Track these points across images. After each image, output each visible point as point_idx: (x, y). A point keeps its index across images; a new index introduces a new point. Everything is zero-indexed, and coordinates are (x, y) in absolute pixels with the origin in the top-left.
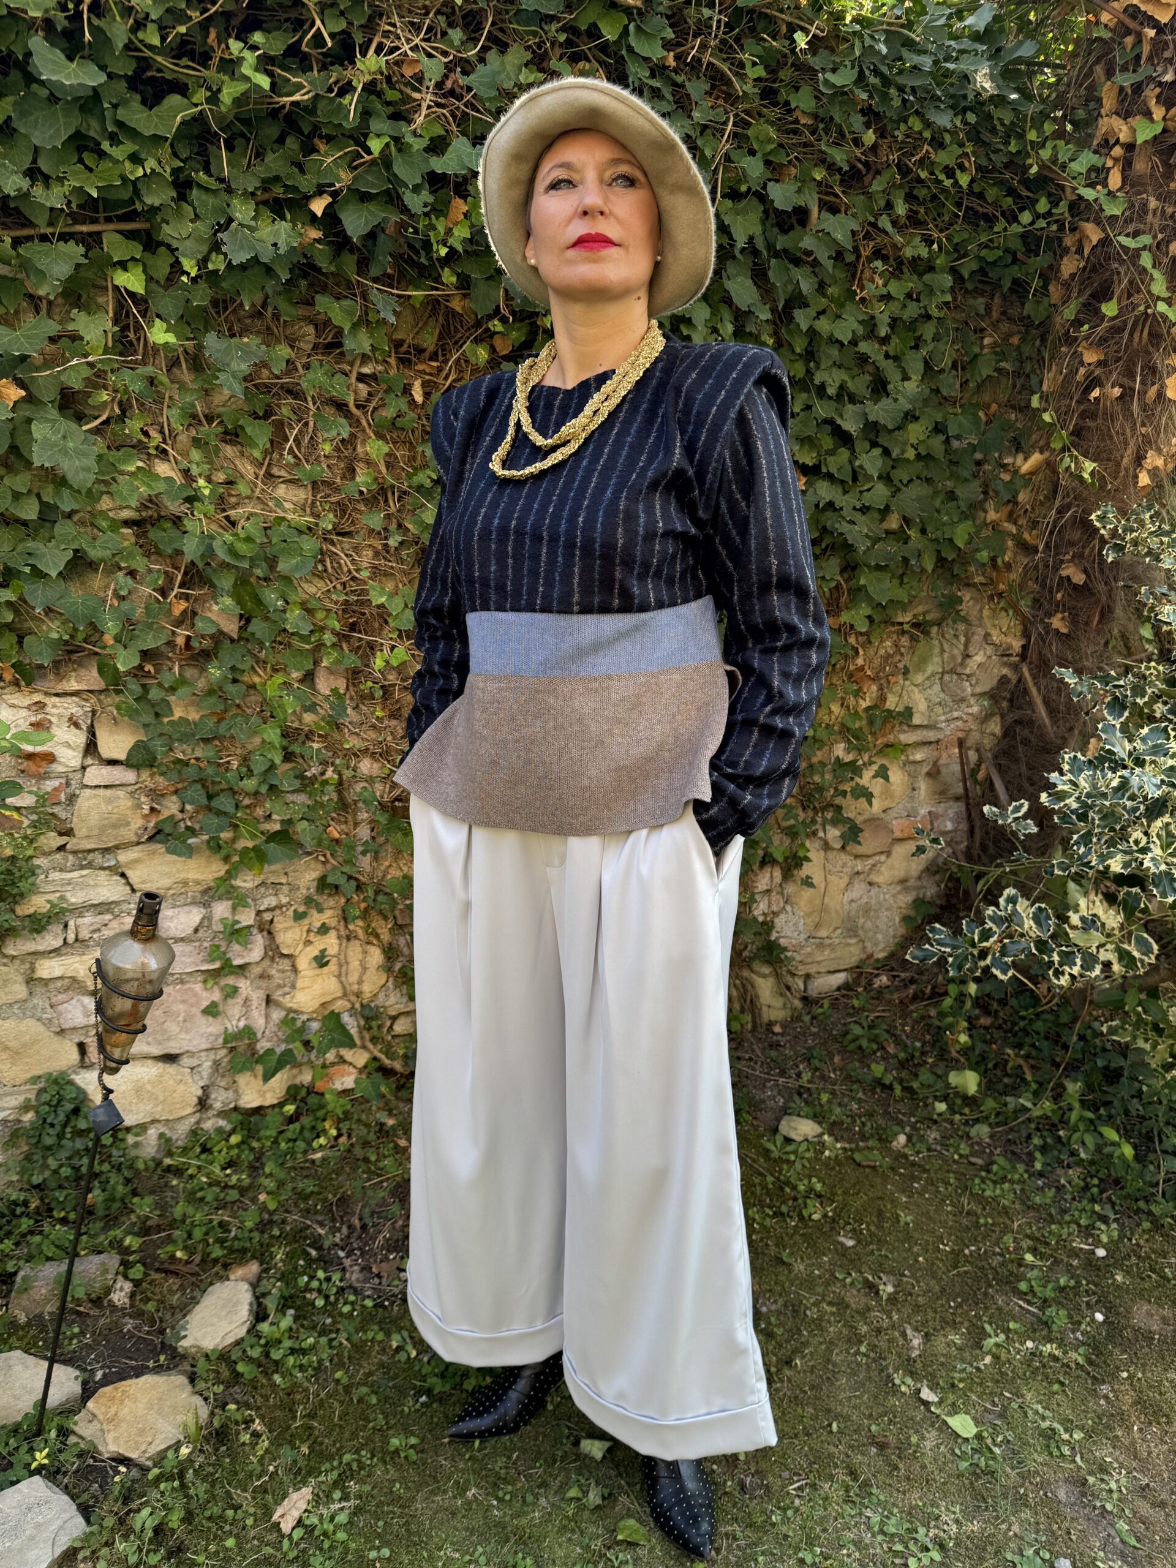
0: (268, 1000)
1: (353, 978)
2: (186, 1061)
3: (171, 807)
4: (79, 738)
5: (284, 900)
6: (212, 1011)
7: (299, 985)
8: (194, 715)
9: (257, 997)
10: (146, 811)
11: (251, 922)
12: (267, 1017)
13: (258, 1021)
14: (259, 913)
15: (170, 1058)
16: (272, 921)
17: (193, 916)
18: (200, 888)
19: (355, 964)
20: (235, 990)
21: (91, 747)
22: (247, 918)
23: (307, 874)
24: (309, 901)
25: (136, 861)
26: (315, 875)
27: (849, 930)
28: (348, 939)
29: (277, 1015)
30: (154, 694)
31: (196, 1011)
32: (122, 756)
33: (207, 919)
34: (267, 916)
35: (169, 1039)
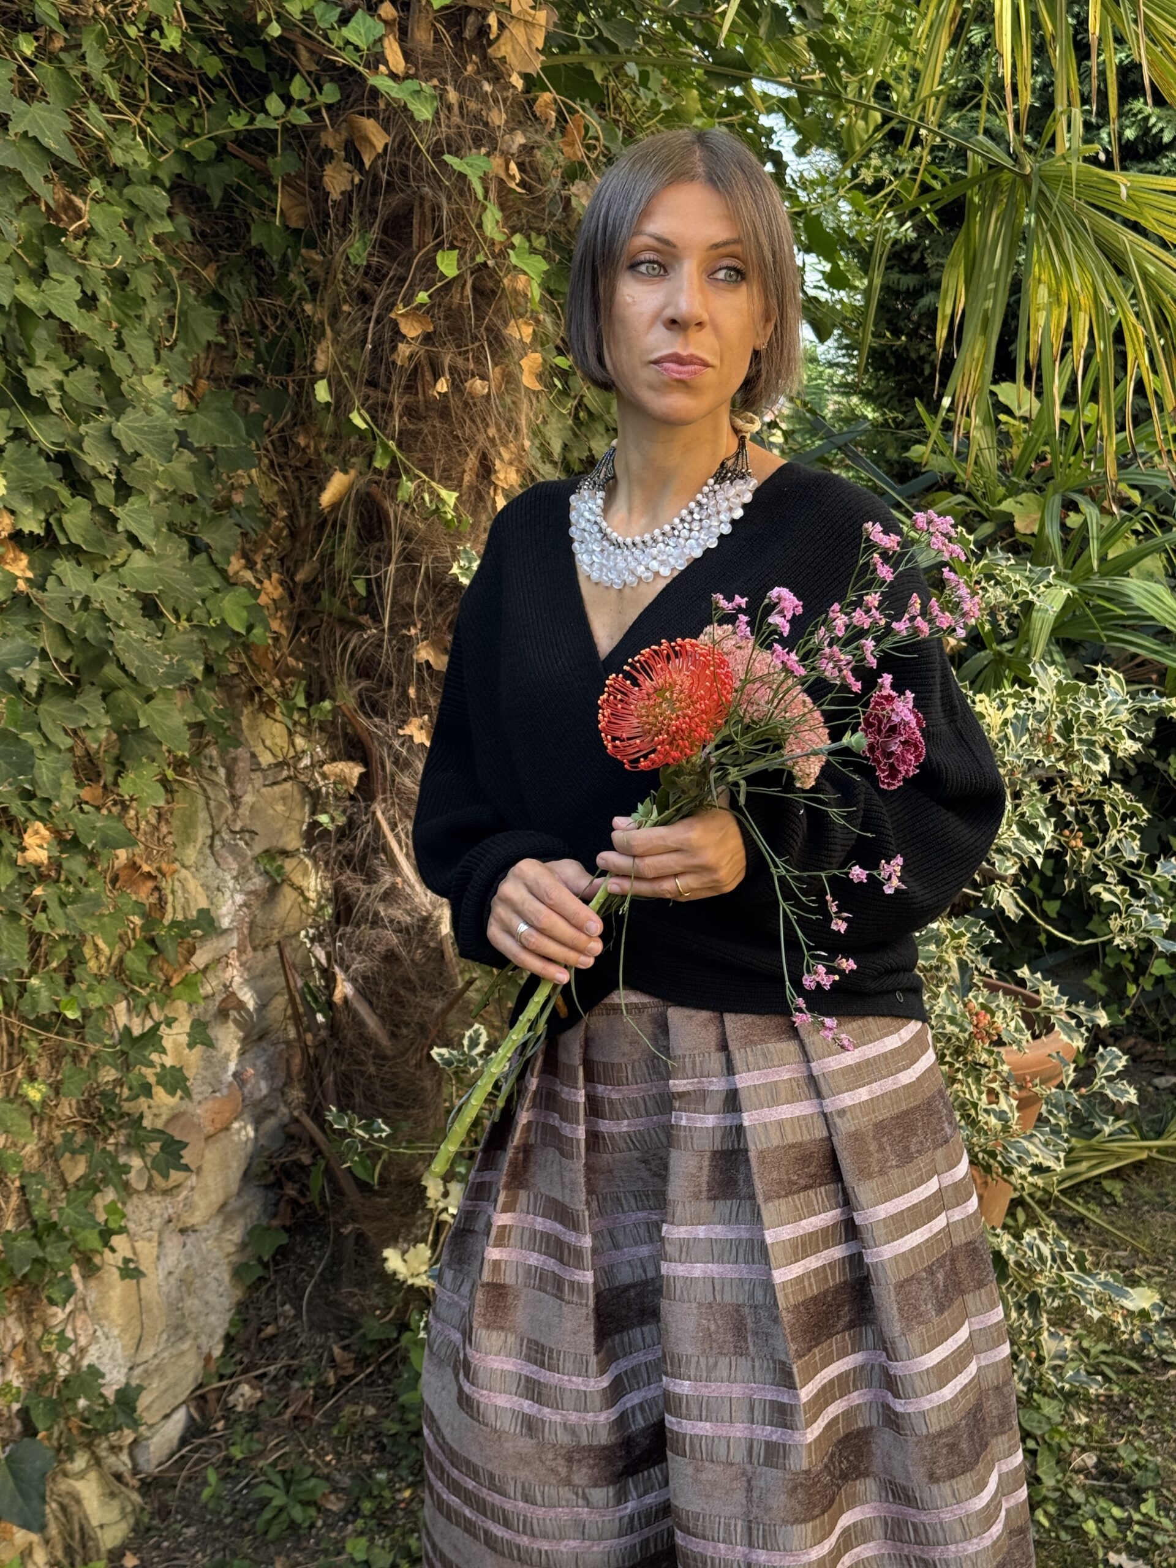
27: (177, 1327)
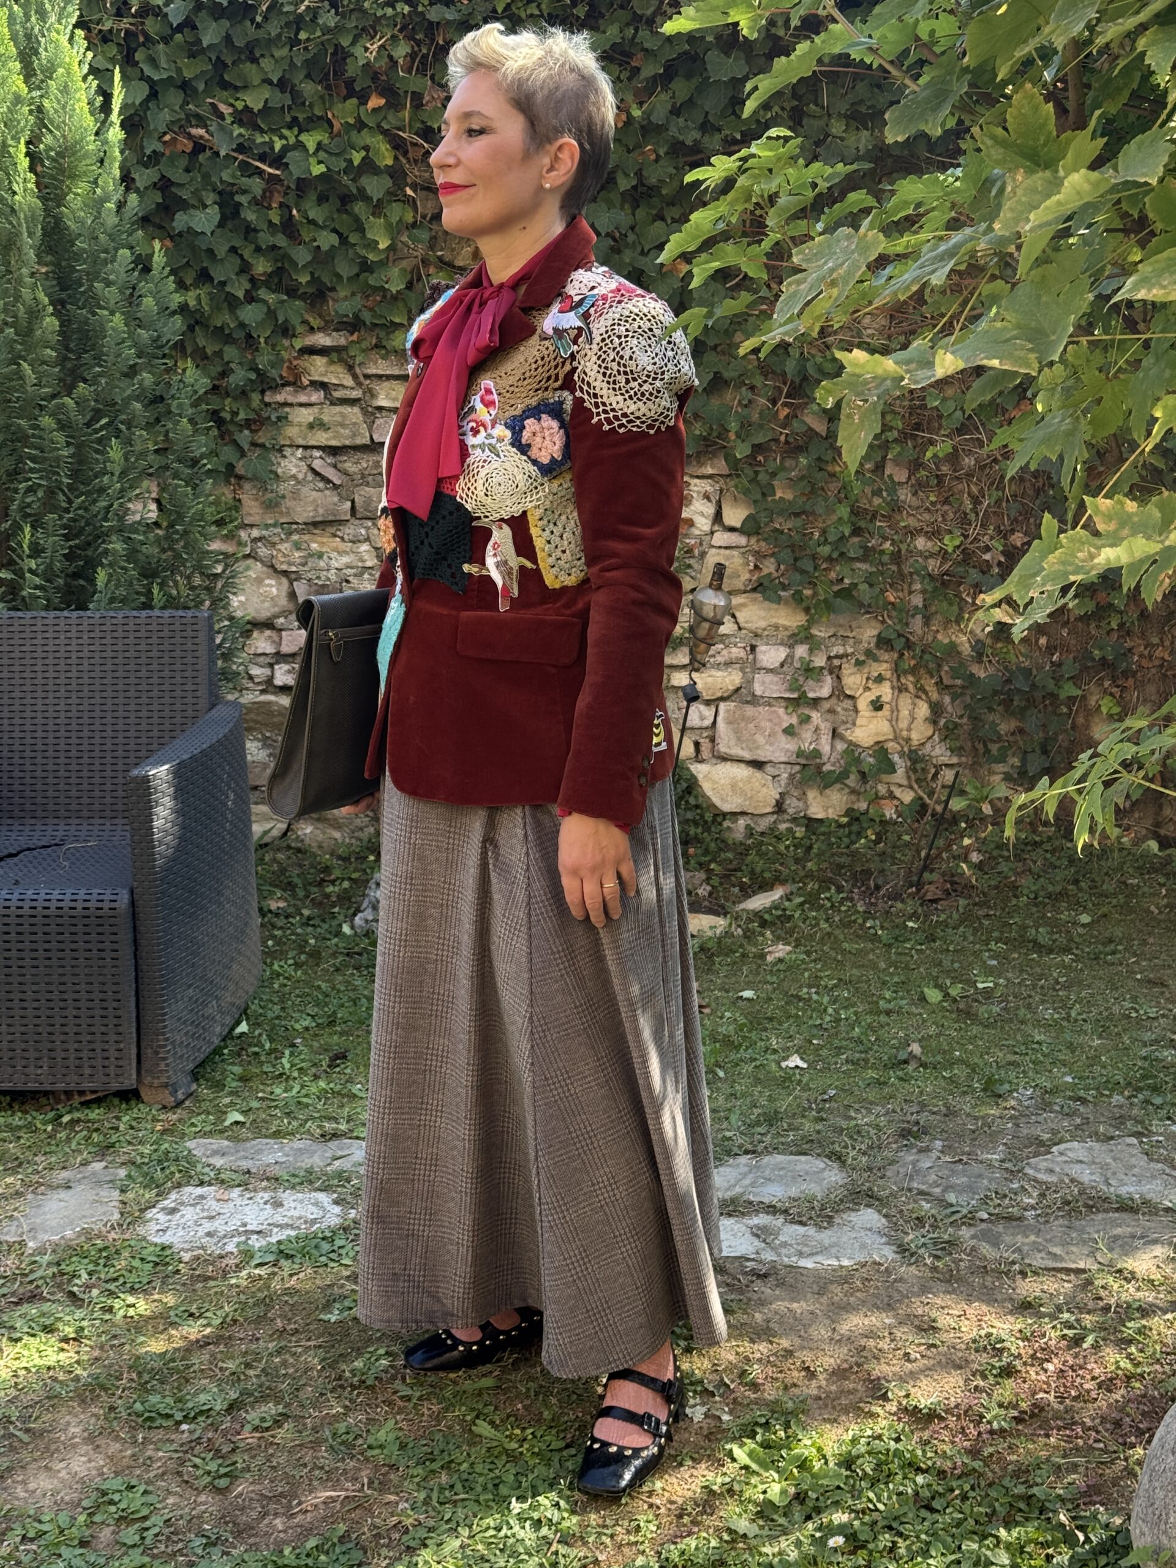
0: (835, 733)
1: (903, 724)
2: (769, 768)
3: (769, 567)
4: (710, 509)
5: (850, 650)
6: (789, 731)
7: (858, 722)
8: (789, 496)
9: (825, 728)
10: (751, 567)
11: (823, 664)
12: (832, 747)
13: (826, 749)
14: (829, 658)
15: (758, 765)
16: (840, 667)
17: (781, 653)
18: (787, 633)
19: (905, 713)
20: (809, 717)
21: (718, 517)
22: (820, 661)
23: (869, 633)
24: (869, 653)
25: (742, 605)
26: (875, 632)
28: (900, 691)
29: (840, 746)
30: (763, 477)
31: (779, 730)
32: (738, 525)
33: (790, 657)
34: (836, 662)
35: (757, 748)
